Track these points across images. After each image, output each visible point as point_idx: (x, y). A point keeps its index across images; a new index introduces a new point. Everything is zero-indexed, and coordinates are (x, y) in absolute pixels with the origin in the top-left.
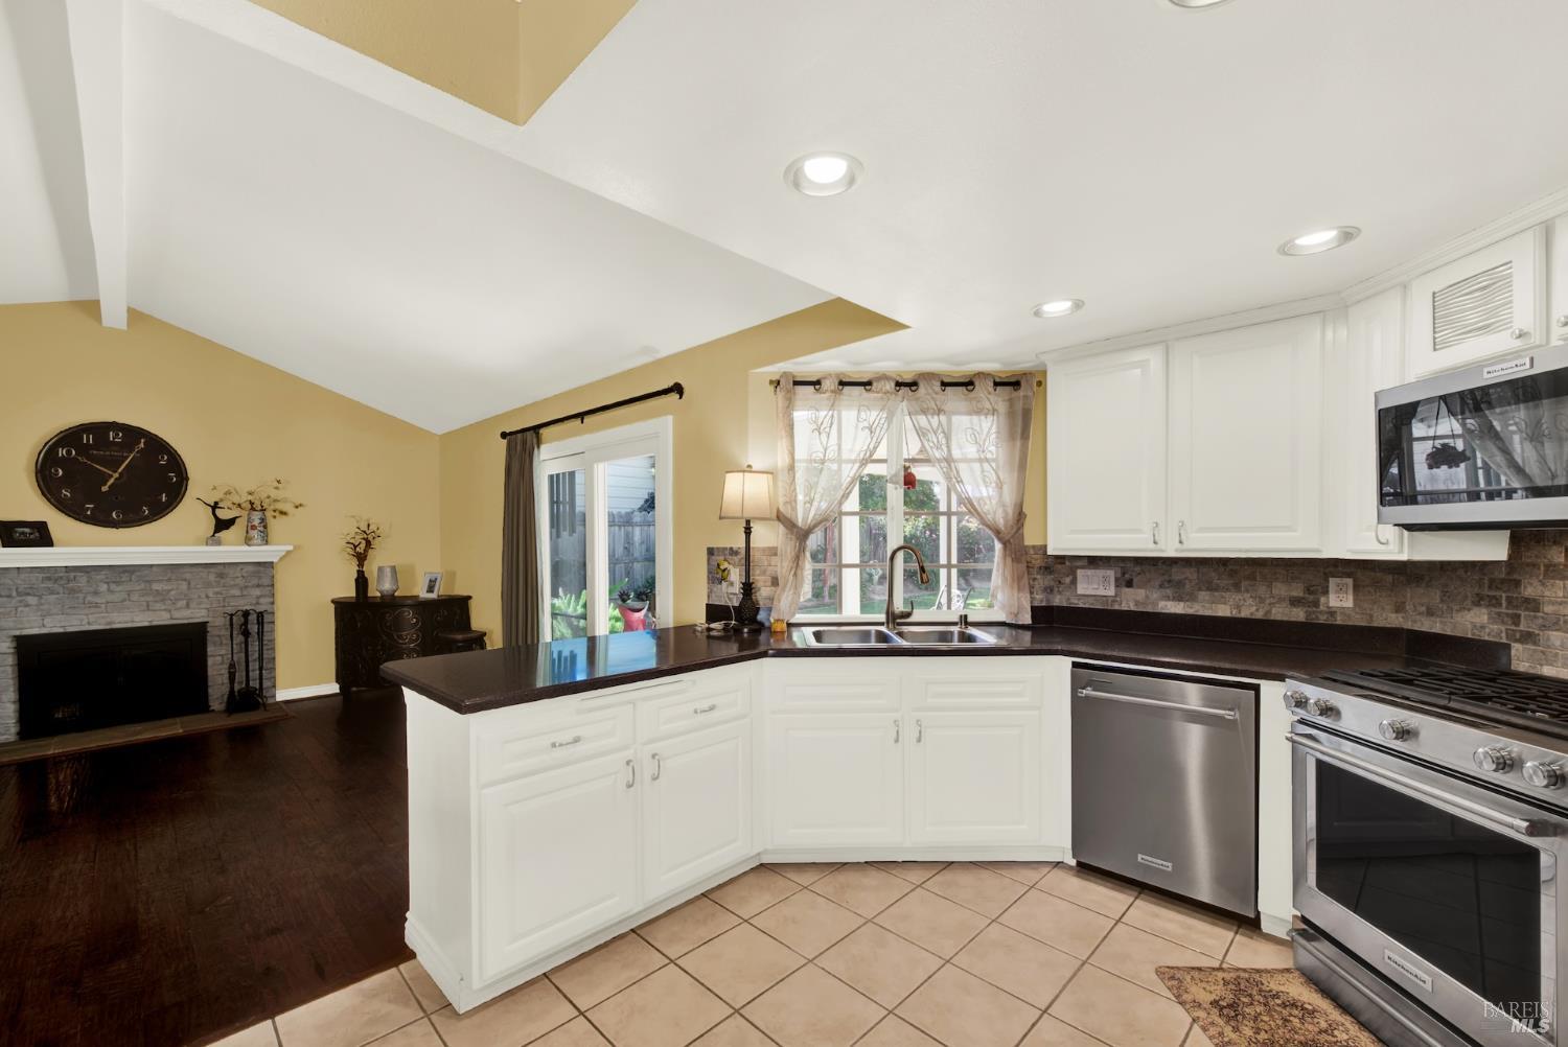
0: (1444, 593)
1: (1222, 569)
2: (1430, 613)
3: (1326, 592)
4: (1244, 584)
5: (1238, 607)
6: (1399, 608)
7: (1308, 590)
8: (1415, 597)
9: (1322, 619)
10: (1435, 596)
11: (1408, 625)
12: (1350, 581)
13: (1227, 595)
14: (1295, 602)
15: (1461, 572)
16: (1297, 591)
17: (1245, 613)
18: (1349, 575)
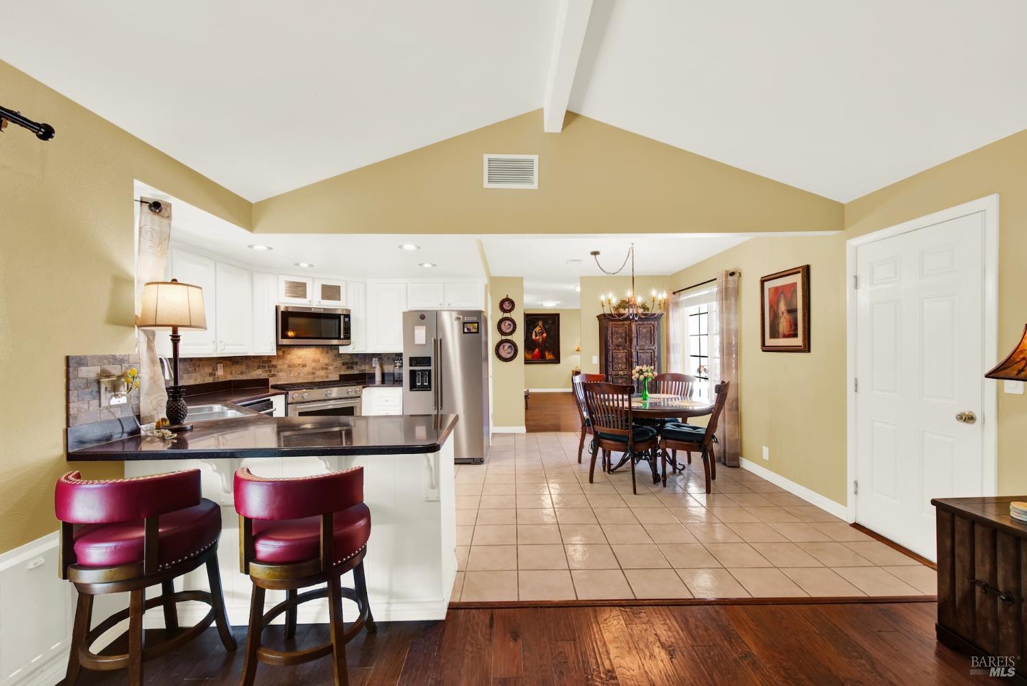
0: (247, 366)
1: (190, 363)
2: (242, 373)
3: (217, 370)
4: (197, 369)
5: (196, 379)
6: (231, 373)
7: (213, 370)
8: (238, 368)
9: (217, 380)
10: (244, 367)
11: (234, 379)
12: (222, 365)
13: (193, 375)
14: (211, 375)
15: (253, 359)
16: (211, 371)
17: (198, 383)
18: (221, 363)
